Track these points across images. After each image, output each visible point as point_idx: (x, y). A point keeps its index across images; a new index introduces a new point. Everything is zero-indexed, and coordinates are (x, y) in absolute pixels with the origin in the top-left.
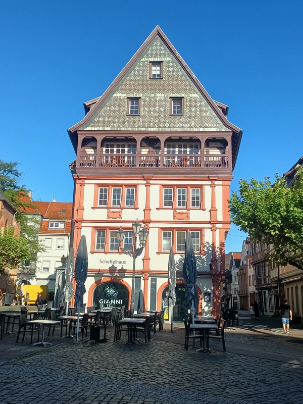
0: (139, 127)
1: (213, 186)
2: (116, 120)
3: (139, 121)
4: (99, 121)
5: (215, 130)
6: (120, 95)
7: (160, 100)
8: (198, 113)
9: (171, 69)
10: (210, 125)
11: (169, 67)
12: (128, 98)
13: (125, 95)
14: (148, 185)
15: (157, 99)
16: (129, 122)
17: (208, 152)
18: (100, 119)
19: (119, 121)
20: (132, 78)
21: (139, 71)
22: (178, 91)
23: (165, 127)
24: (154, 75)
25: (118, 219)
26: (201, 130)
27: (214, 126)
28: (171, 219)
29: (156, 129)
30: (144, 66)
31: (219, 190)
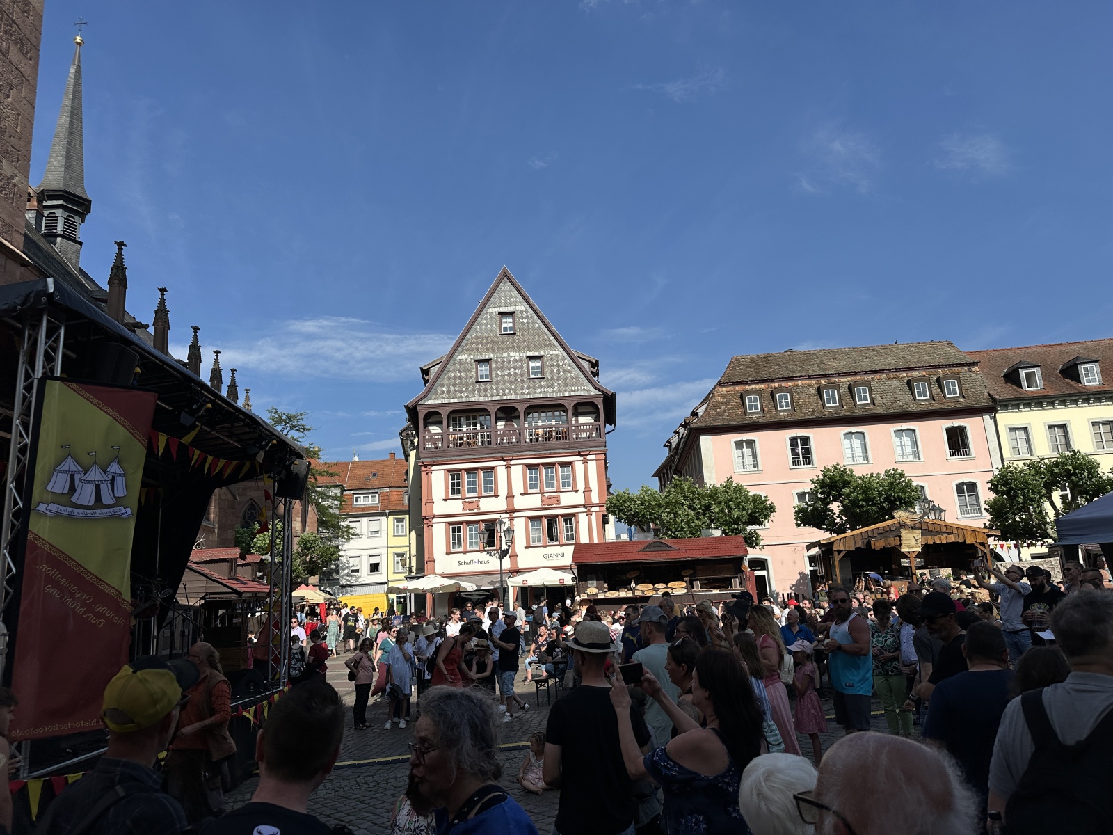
0: (492, 395)
1: (585, 462)
2: (464, 389)
3: (492, 388)
4: (443, 392)
5: (582, 393)
6: (466, 356)
7: (515, 361)
8: (562, 373)
9: (525, 321)
10: (576, 388)
11: (522, 318)
12: (476, 361)
13: (472, 357)
14: (508, 467)
15: (512, 360)
16: (479, 390)
17: (577, 421)
18: (444, 389)
19: (467, 389)
20: (479, 334)
21: (486, 325)
22: (536, 348)
23: (524, 394)
24: (505, 329)
25: (476, 511)
26: (567, 394)
27: (584, 389)
28: (539, 505)
29: (513, 397)
30: (491, 318)
31: (592, 466)
